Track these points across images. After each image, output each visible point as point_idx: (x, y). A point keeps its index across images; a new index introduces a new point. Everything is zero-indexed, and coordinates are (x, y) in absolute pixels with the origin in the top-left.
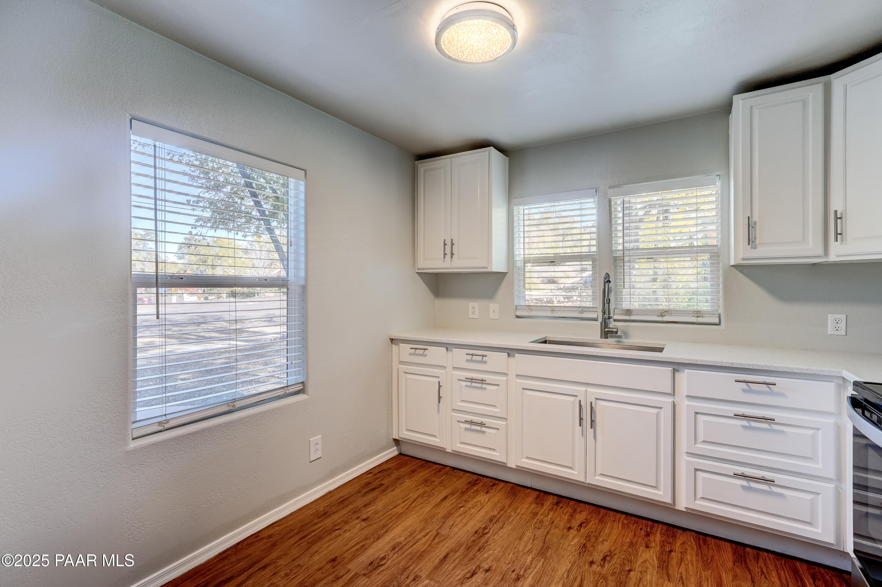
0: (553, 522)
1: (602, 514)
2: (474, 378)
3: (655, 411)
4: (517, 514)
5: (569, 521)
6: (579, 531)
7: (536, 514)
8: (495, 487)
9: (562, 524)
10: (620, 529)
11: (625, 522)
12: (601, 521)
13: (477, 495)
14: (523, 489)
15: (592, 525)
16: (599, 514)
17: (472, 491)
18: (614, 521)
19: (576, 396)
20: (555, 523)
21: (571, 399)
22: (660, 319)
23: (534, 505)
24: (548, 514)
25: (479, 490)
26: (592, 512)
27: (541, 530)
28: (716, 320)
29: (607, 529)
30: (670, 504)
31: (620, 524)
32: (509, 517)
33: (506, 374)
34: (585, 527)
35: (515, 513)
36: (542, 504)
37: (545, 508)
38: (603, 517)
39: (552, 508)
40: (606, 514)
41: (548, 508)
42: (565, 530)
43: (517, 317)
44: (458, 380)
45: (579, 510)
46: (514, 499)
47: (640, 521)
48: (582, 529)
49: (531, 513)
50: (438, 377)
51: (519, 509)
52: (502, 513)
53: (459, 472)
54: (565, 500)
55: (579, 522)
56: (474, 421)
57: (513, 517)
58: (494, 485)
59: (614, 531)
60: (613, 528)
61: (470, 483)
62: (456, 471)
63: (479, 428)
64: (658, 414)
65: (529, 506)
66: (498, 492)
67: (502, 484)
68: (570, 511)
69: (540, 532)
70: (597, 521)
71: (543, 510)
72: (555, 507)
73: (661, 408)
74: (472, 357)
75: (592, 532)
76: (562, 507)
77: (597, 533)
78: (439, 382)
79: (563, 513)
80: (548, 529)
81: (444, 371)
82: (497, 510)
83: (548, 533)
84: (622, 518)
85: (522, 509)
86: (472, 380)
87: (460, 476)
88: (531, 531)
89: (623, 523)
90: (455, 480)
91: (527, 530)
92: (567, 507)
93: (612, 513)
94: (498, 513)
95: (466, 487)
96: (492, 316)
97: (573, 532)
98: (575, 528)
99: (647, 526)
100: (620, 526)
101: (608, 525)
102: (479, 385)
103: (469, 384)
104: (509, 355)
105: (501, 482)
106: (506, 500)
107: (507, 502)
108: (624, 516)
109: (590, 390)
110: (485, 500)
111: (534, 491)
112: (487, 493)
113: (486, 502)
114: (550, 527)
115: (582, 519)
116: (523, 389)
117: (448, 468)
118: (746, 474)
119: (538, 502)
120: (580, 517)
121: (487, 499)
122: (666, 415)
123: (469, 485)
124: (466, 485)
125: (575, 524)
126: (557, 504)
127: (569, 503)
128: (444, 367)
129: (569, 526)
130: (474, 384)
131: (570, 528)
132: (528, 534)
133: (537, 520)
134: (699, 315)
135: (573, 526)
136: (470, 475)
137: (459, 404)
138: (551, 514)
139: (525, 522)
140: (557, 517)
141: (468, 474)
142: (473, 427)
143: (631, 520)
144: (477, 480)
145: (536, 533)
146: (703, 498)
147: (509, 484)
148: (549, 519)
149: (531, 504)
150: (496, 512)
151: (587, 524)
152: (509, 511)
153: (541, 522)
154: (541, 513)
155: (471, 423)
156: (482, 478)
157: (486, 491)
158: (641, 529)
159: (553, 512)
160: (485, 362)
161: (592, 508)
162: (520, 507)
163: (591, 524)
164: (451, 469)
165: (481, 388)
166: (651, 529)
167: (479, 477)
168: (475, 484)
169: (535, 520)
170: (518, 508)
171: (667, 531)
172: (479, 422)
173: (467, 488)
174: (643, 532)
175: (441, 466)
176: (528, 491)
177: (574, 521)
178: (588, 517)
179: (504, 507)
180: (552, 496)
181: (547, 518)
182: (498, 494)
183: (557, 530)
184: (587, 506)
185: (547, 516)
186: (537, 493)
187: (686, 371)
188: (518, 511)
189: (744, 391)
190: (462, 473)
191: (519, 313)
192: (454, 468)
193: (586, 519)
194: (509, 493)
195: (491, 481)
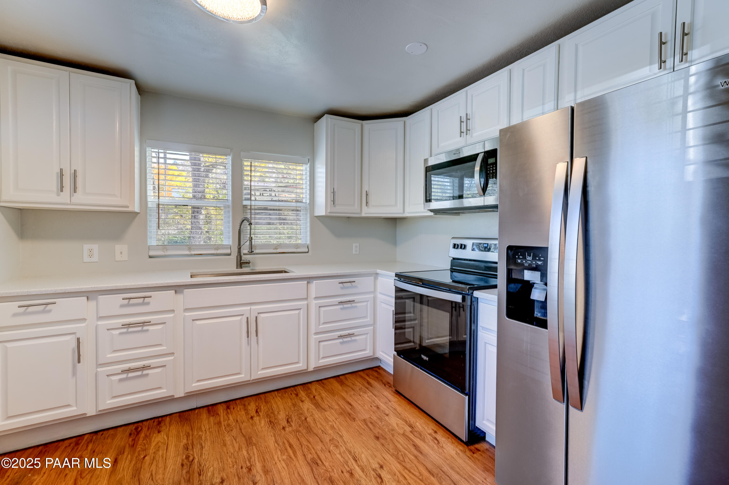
0: (237, 421)
1: (263, 398)
2: (132, 322)
3: (297, 312)
4: (204, 432)
5: (247, 413)
6: (259, 416)
7: (219, 423)
8: (162, 424)
9: (244, 418)
10: (281, 400)
11: (280, 395)
12: (266, 402)
13: (150, 439)
14: (190, 412)
15: (264, 407)
16: (261, 399)
17: (141, 439)
18: (273, 398)
19: (243, 315)
20: (239, 420)
21: (239, 318)
22: (275, 251)
23: (212, 419)
24: (228, 418)
25: (148, 434)
26: (256, 400)
27: (234, 431)
28: (307, 250)
29: (274, 405)
30: (305, 370)
31: (278, 398)
32: (200, 437)
33: (173, 311)
34: (261, 411)
35: (202, 431)
36: (218, 414)
37: (222, 415)
38: (265, 399)
39: (228, 412)
40: (265, 397)
41: (225, 414)
42: (251, 421)
43: (150, 257)
44: (108, 330)
45: (247, 404)
46: (190, 423)
47: (287, 390)
48: (260, 413)
49: (215, 424)
50: (74, 333)
51: (203, 427)
52: (191, 438)
53: (105, 432)
54: (231, 402)
55: (254, 410)
56: (132, 368)
57: (204, 435)
58: (159, 423)
59: (278, 403)
60: (276, 403)
61: (130, 434)
62: (101, 433)
63: (139, 373)
64: (299, 314)
65: (209, 421)
66: (170, 426)
67: (168, 419)
68: (241, 407)
69: (234, 433)
70: (264, 404)
71: (222, 418)
72: (229, 410)
73: (300, 309)
74: (129, 301)
75: (267, 411)
76: (234, 408)
77: (271, 410)
78: (78, 339)
79: (238, 411)
80: (238, 426)
81: (83, 325)
82: (183, 439)
83: (241, 429)
84: (276, 394)
85: (204, 426)
86: (129, 325)
87: (112, 435)
88: (227, 435)
89: (279, 396)
90: (109, 441)
91: (224, 437)
92: (237, 407)
93: (268, 394)
94: (187, 440)
95: (131, 439)
96: (118, 257)
97: (256, 419)
98: (255, 415)
99: (293, 391)
100: (279, 399)
101: (273, 403)
102: (140, 329)
103: (125, 330)
104: (176, 292)
105: (165, 418)
106: (185, 428)
107: (187, 428)
108: (276, 392)
109: (253, 307)
110: (164, 438)
111: (201, 409)
112: (159, 432)
113: (166, 439)
114: (238, 425)
115: (254, 408)
116: (193, 320)
117: (86, 437)
118: (343, 335)
119: (212, 414)
120: (252, 407)
121: (165, 437)
122: (302, 313)
123: (132, 436)
124: (129, 438)
125: (253, 413)
126: (228, 408)
127: (236, 403)
128: (85, 319)
129: (250, 416)
130: (131, 330)
131: (252, 418)
132: (227, 439)
133: (224, 426)
134: (298, 247)
135: (252, 415)
136: (122, 428)
137: (108, 356)
138: (230, 416)
139: (217, 433)
140: (237, 416)
141: (121, 429)
142: (131, 375)
143: (282, 392)
144: (136, 429)
145: (232, 434)
146: (323, 358)
147: (174, 415)
148: (232, 420)
149: (208, 418)
150: (185, 441)
151: (260, 409)
152: (195, 433)
153: (229, 425)
154: (222, 420)
155: (129, 370)
156: (140, 424)
157: (157, 432)
158: (291, 394)
159: (230, 415)
160: (148, 304)
161: (254, 398)
162: (202, 426)
163: (262, 407)
164: (92, 435)
165: (142, 331)
166: (296, 391)
167: (136, 425)
168: (138, 433)
169: (224, 427)
170: (201, 427)
171: (304, 388)
172: (142, 366)
173: (134, 440)
174: (294, 396)
175: (74, 439)
176: (197, 411)
177: (251, 412)
178: (257, 404)
179: (188, 433)
180: (219, 405)
181: (230, 421)
182: (172, 427)
183: (245, 424)
184: (249, 398)
185: (229, 419)
186: (205, 409)
187: (314, 282)
188: (203, 429)
189: (342, 288)
190: (111, 432)
191: (152, 253)
192: (96, 433)
193: (257, 406)
194: (181, 421)
195: (154, 422)
